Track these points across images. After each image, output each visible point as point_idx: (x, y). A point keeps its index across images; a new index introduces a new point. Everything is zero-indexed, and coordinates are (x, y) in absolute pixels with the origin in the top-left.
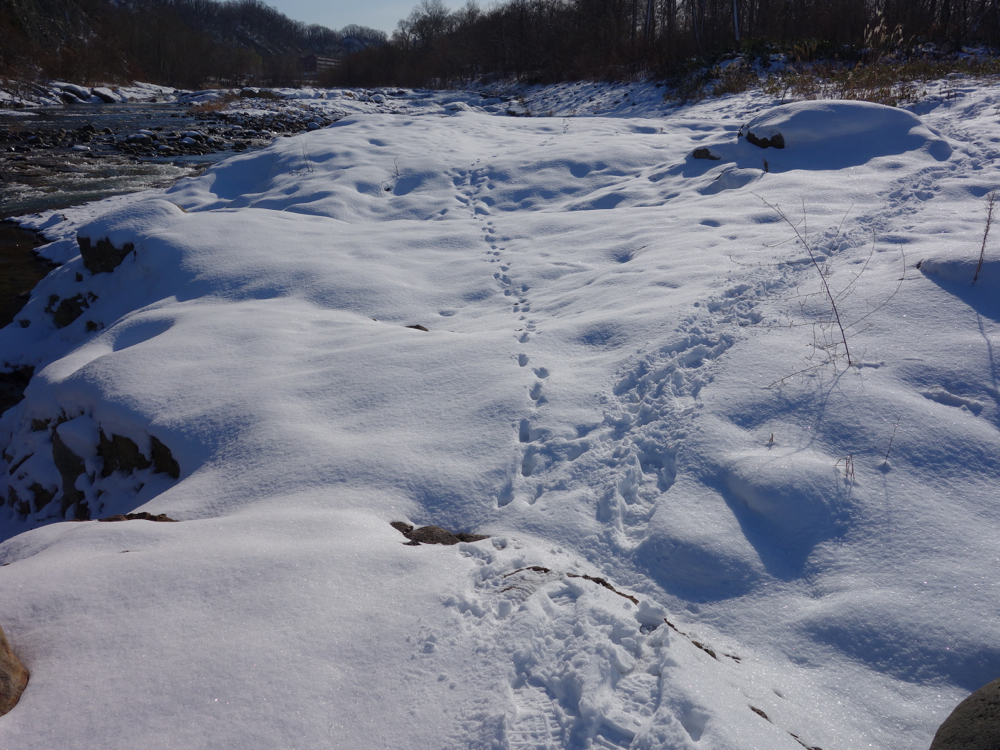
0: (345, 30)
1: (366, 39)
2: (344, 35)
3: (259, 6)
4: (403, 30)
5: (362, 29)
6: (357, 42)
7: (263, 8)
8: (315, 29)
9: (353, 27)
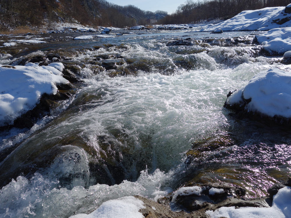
0: (156, 12)
1: (162, 14)
2: (156, 13)
3: (133, 7)
4: (179, 9)
5: (161, 11)
6: (159, 15)
7: (134, 7)
8: (148, 12)
9: (158, 11)
